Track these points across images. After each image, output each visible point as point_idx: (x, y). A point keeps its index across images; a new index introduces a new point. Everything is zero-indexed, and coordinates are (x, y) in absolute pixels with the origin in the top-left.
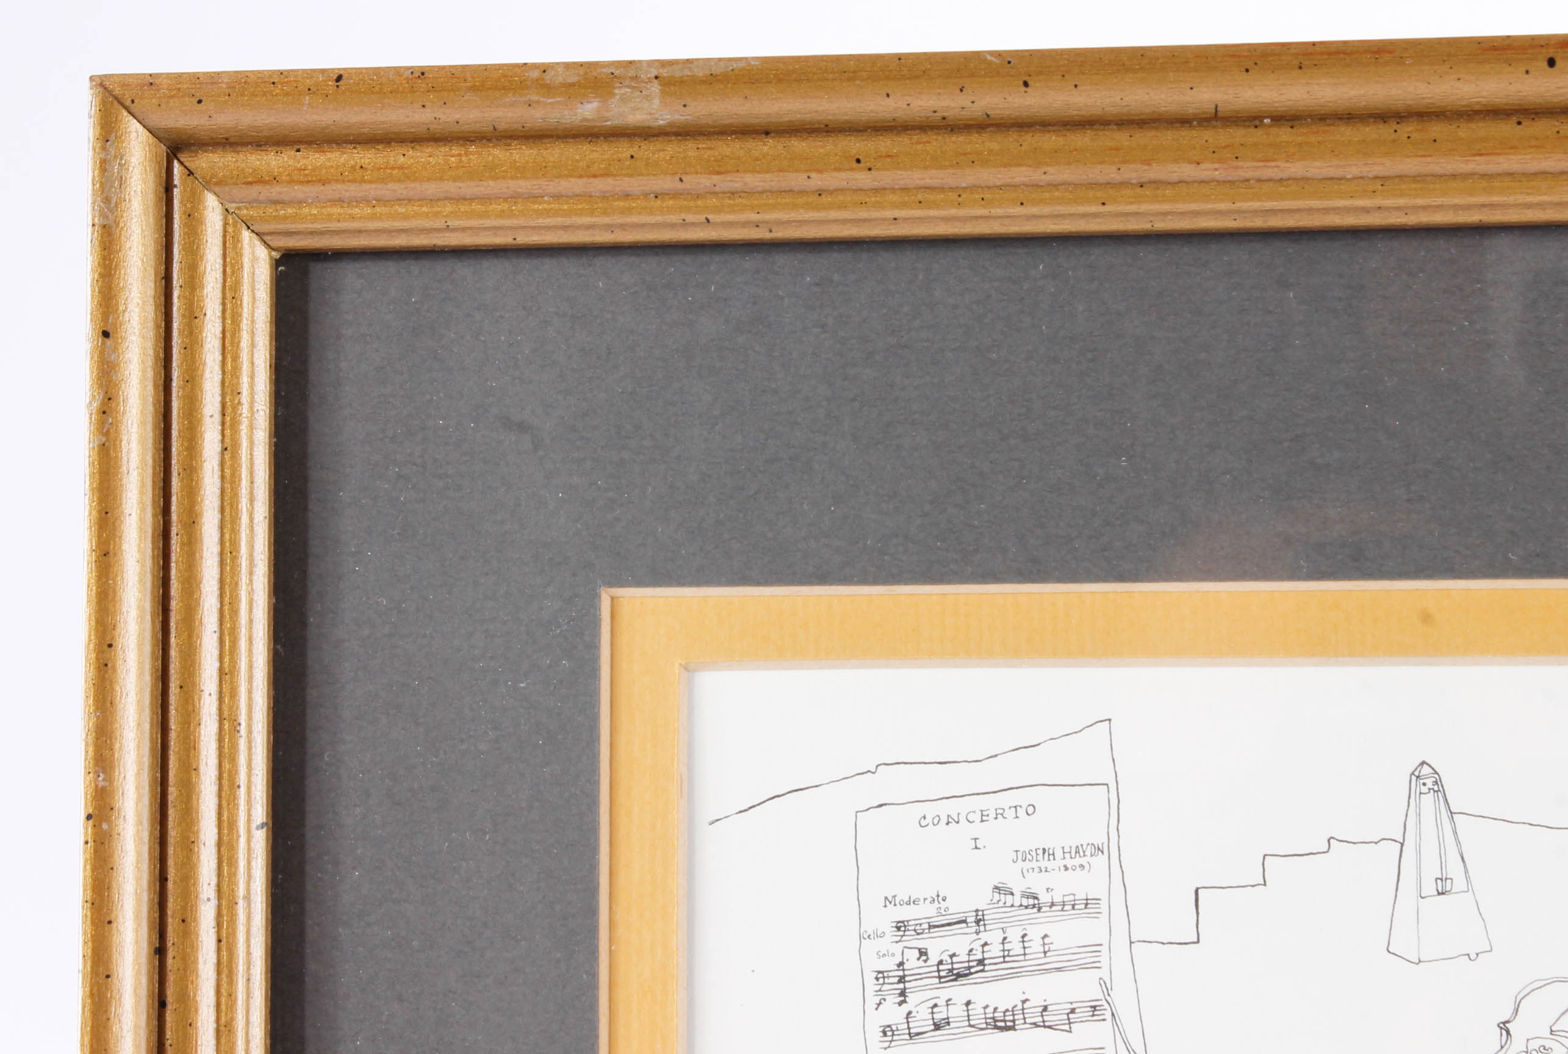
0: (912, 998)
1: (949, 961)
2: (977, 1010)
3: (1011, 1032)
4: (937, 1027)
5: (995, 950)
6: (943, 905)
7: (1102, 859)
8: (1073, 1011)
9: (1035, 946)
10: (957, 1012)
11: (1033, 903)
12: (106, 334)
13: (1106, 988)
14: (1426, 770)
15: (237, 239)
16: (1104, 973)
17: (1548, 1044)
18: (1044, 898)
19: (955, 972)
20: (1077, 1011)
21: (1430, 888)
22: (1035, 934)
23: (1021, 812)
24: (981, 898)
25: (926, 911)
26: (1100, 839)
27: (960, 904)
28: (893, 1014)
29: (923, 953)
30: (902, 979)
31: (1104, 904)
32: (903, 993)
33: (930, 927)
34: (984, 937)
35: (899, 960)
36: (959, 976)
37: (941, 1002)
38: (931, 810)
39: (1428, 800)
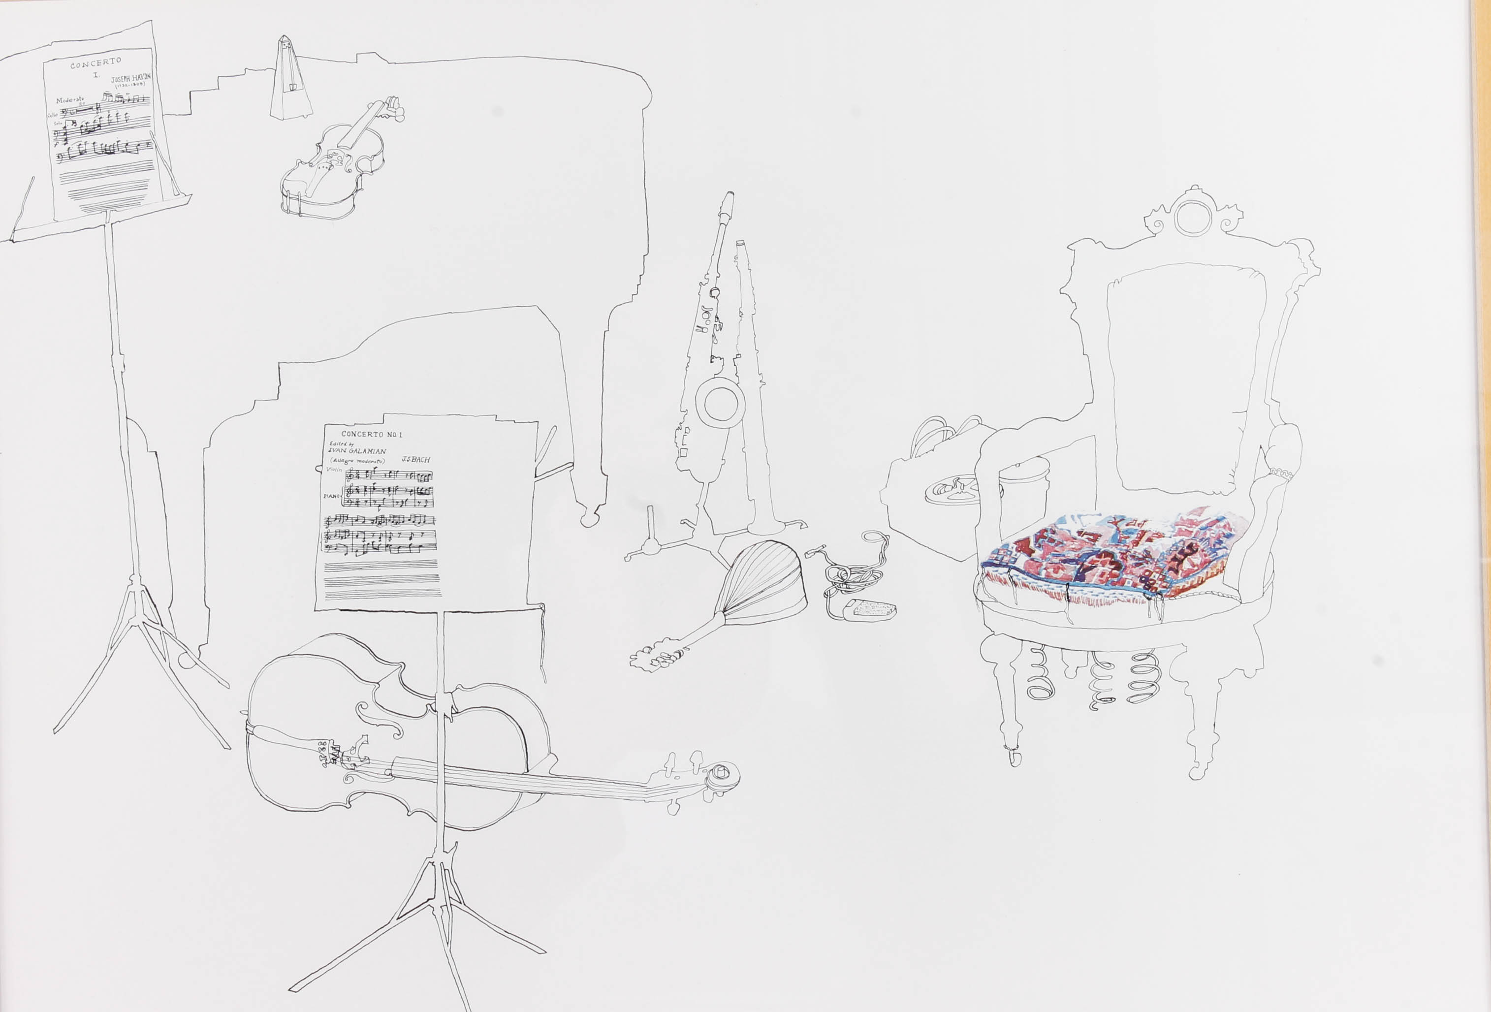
0: (69, 142)
1: (86, 125)
2: (98, 146)
3: (113, 155)
4: (81, 154)
5: (105, 120)
6: (82, 102)
7: (150, 80)
8: (139, 145)
9: (122, 118)
10: (89, 147)
11: (121, 99)
13: (153, 135)
14: (285, 39)
16: (152, 128)
17: (336, 152)
18: (126, 97)
19: (88, 130)
20: (141, 145)
21: (287, 89)
22: (122, 113)
23: (115, 61)
24: (98, 98)
25: (75, 105)
26: (149, 72)
27: (90, 101)
28: (62, 149)
29: (74, 122)
30: (65, 134)
31: (151, 99)
32: (66, 140)
33: (77, 111)
34: (100, 115)
35: (64, 126)
36: (90, 132)
37: (83, 143)
38: (76, 61)
39: (286, 51)
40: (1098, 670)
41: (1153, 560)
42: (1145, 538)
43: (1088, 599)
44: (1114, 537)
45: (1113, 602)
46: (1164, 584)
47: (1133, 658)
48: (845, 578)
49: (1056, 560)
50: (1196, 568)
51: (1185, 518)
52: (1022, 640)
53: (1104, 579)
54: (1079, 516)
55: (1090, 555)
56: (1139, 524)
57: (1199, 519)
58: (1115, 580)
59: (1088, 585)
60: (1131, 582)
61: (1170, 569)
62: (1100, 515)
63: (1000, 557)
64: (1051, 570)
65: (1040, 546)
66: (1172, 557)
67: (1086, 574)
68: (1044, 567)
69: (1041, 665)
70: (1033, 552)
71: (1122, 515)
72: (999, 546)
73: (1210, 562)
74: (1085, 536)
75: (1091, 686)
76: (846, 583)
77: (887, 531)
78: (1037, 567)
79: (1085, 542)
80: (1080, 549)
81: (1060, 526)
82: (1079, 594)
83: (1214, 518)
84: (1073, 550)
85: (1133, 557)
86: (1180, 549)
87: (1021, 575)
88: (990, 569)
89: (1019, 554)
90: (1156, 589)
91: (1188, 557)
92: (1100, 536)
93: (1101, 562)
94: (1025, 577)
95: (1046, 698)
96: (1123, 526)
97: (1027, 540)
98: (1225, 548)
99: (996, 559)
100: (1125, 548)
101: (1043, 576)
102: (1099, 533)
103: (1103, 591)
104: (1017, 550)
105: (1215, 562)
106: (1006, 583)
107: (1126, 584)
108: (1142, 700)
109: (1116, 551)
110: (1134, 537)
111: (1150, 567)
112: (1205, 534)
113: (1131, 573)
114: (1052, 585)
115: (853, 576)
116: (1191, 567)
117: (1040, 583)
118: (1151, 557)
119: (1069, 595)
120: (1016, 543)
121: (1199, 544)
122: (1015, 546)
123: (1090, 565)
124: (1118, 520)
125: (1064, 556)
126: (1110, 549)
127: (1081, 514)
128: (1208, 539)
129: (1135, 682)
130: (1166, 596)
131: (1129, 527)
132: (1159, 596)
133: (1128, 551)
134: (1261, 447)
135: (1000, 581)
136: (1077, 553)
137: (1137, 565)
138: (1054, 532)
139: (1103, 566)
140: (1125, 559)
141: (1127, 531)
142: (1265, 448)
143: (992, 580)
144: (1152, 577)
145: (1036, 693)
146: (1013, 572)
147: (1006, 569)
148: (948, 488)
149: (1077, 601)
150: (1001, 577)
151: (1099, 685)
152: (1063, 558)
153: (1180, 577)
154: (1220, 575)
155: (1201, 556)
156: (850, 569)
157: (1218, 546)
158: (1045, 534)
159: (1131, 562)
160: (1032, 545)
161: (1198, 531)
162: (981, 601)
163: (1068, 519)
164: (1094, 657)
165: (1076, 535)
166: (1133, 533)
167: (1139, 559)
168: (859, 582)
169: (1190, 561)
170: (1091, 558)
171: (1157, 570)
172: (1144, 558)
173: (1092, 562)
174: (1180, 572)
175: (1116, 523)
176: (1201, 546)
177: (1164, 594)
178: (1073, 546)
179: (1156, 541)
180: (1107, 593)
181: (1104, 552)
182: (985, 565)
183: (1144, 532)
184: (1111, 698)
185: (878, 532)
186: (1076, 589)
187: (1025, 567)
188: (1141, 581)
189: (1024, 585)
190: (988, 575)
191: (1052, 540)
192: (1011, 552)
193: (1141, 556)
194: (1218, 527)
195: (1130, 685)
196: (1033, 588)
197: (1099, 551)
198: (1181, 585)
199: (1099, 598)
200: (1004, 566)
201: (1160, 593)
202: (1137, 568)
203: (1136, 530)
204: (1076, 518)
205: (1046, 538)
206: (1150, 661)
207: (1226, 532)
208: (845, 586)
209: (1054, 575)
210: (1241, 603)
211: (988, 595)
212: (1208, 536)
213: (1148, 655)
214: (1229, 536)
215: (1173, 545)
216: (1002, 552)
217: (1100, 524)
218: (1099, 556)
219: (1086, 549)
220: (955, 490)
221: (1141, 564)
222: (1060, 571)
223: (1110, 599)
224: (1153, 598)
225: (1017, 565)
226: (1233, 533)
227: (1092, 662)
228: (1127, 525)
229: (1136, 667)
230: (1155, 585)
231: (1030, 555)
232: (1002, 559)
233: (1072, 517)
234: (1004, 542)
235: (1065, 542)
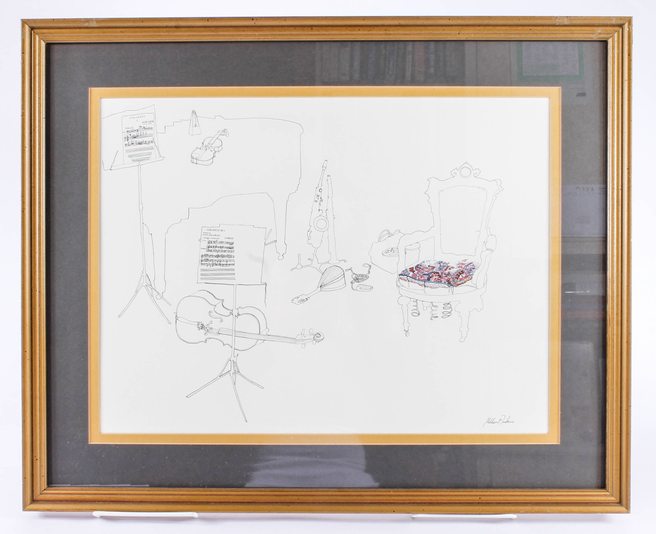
0: (129, 140)
1: (134, 136)
2: (137, 142)
3: (141, 145)
4: (132, 144)
5: (139, 134)
6: (133, 129)
7: (153, 122)
8: (149, 142)
9: (145, 134)
10: (135, 142)
11: (144, 128)
12: (23, 53)
13: (154, 139)
14: (194, 111)
15: (40, 41)
16: (153, 137)
17: (208, 145)
18: (146, 128)
21: (194, 126)
22: (145, 132)
23: (143, 117)
24: (138, 128)
25: (131, 129)
26: (153, 120)
27: (136, 128)
28: (127, 142)
29: (130, 135)
30: (128, 138)
31: (153, 129)
32: (128, 140)
33: (131, 131)
34: (138, 133)
35: (127, 135)
36: (135, 138)
37: (133, 141)
38: (132, 116)
39: (194, 115)
40: (433, 308)
41: (451, 275)
42: (448, 268)
43: (431, 286)
44: (439, 268)
45: (438, 287)
46: (454, 282)
47: (444, 304)
48: (357, 278)
49: (421, 274)
50: (463, 278)
51: (461, 262)
52: (410, 298)
53: (435, 280)
54: (429, 261)
55: (432, 273)
56: (447, 264)
57: (465, 263)
58: (439, 281)
59: (431, 282)
60: (444, 282)
61: (456, 278)
62: (435, 261)
63: (404, 273)
64: (420, 277)
65: (416, 270)
66: (457, 274)
67: (430, 279)
68: (418, 276)
69: (416, 306)
70: (415, 271)
71: (442, 261)
72: (404, 269)
73: (468, 276)
74: (430, 267)
75: (431, 313)
76: (358, 279)
77: (371, 264)
78: (416, 276)
79: (431, 269)
80: (429, 271)
81: (423, 264)
82: (428, 285)
83: (469, 263)
84: (427, 271)
85: (445, 274)
86: (459, 272)
87: (411, 279)
88: (401, 276)
89: (410, 272)
90: (451, 284)
91: (462, 274)
92: (435, 267)
93: (435, 275)
94: (412, 279)
95: (417, 316)
96: (442, 264)
97: (413, 268)
98: (472, 272)
99: (403, 273)
100: (442, 271)
101: (417, 279)
102: (435, 266)
103: (435, 284)
104: (410, 271)
105: (469, 276)
106: (406, 281)
107: (442, 282)
108: (446, 317)
109: (440, 272)
110: (445, 268)
111: (450, 277)
112: (466, 268)
113: (444, 279)
114: (420, 282)
115: (360, 277)
116: (462, 278)
117: (417, 281)
118: (450, 274)
119: (425, 285)
120: (409, 269)
121: (465, 270)
122: (409, 270)
123: (431, 276)
124: (440, 262)
125: (424, 273)
126: (438, 271)
127: (429, 260)
128: (468, 269)
129: (444, 312)
130: (454, 286)
131: (444, 265)
132: (452, 286)
133: (443, 272)
134: (484, 242)
135: (404, 280)
136: (428, 272)
137: (446, 276)
138: (421, 266)
139: (436, 276)
140: (442, 275)
141: (443, 266)
142: (485, 242)
143: (402, 280)
144: (450, 280)
145: (414, 314)
146: (408, 277)
147: (406, 277)
148: (389, 251)
149: (427, 287)
150: (405, 279)
151: (434, 312)
152: (423, 274)
153: (459, 280)
154: (471, 280)
155: (465, 274)
156: (359, 275)
157: (470, 271)
158: (418, 266)
159: (444, 275)
160: (414, 269)
161: (464, 267)
162: (399, 286)
163: (425, 261)
164: (432, 304)
165: (427, 267)
166: (444, 267)
167: (446, 275)
168: (362, 279)
169: (462, 275)
170: (432, 274)
171: (452, 278)
172: (448, 274)
173: (432, 275)
174: (459, 279)
175: (440, 263)
176: (465, 271)
177: (454, 285)
178: (427, 270)
179: (452, 269)
180: (437, 284)
181: (436, 272)
182: (400, 275)
183: (448, 267)
184: (437, 317)
185: (368, 264)
186: (427, 283)
187: (412, 276)
188: (447, 281)
189: (412, 281)
190: (401, 278)
191: (420, 268)
192: (408, 271)
193: (447, 274)
194: (471, 265)
195: (443, 313)
196: (414, 283)
197: (434, 272)
198: (459, 283)
199: (434, 286)
200: (406, 276)
201: (452, 285)
202: (446, 277)
203: (446, 266)
204: (428, 261)
205: (418, 267)
206: (449, 305)
207: (473, 267)
208: (357, 280)
209: (421, 279)
210: (477, 289)
211: (401, 284)
212: (467, 268)
213: (448, 304)
214: (474, 268)
215: (457, 271)
216: (405, 271)
217: (435, 263)
218: (435, 273)
219: (431, 271)
220: (391, 252)
221: (447, 276)
222: (423, 277)
223: (438, 286)
224: (450, 286)
225: (409, 275)
226: (475, 267)
227: (431, 305)
228: (443, 264)
229: (444, 307)
230: (451, 283)
231: (413, 272)
232: (405, 273)
233: (427, 261)
234: (406, 268)
235: (424, 269)
